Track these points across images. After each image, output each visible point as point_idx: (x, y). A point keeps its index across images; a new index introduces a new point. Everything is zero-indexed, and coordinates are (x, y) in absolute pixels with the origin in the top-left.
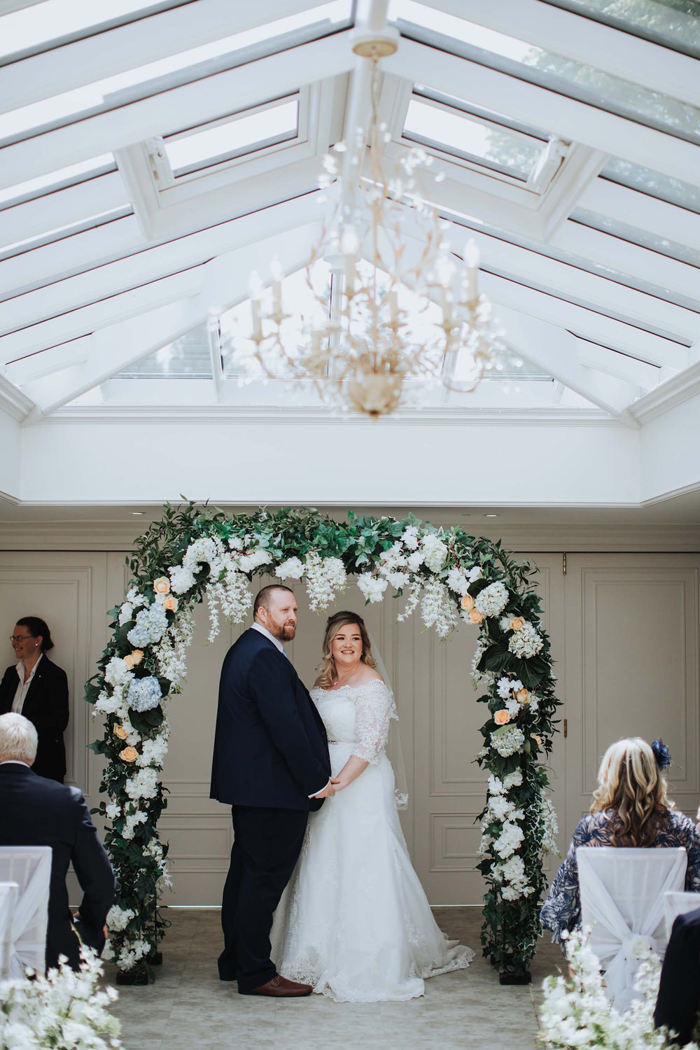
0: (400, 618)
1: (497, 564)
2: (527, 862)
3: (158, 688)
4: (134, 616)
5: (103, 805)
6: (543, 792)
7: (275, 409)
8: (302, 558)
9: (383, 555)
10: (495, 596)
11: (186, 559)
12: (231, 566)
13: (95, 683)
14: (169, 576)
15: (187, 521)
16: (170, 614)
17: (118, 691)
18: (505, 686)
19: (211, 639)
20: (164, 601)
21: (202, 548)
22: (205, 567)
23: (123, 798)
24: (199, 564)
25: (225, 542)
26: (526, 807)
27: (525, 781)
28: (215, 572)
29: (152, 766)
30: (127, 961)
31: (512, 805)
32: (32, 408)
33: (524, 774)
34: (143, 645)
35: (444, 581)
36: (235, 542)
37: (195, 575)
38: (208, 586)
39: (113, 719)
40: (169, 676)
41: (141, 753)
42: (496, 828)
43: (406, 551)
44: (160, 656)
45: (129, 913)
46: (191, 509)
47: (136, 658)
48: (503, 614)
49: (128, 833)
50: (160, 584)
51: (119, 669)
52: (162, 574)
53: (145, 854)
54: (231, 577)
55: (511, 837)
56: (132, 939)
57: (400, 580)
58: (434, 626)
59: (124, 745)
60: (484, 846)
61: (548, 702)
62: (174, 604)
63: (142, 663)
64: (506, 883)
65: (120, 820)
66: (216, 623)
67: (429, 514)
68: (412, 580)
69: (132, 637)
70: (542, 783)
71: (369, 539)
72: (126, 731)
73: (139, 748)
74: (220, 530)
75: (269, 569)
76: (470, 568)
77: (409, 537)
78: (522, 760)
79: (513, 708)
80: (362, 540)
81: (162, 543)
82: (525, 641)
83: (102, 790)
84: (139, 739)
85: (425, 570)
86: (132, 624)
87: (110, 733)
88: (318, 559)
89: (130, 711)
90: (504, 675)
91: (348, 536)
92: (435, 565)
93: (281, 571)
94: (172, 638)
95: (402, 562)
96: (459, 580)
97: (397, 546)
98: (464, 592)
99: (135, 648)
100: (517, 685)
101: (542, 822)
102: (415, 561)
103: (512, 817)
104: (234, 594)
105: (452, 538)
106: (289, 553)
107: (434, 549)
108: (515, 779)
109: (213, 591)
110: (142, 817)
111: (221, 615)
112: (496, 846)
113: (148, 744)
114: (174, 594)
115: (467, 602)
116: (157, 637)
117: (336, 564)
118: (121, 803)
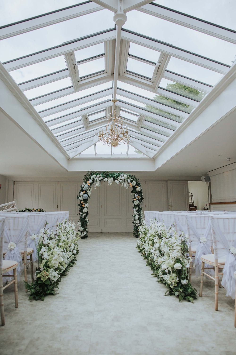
0: (121, 186)
1: (134, 179)
2: (139, 221)
3: (87, 196)
4: (84, 186)
5: (79, 213)
6: (141, 211)
7: (103, 158)
9: (119, 178)
10: (134, 183)
11: (91, 178)
12: (97, 179)
13: (78, 196)
14: (89, 181)
15: (91, 173)
16: (89, 186)
17: (82, 196)
18: (136, 195)
19: (95, 189)
20: (88, 184)
21: (93, 176)
22: (94, 179)
23: (82, 212)
24: (93, 179)
25: (97, 176)
26: (139, 213)
28: (95, 180)
29: (86, 207)
30: (83, 235)
31: (137, 212)
32: (70, 158)
33: (139, 208)
34: (85, 190)
35: (127, 181)
36: (98, 176)
37: (92, 180)
38: (94, 182)
39: (81, 201)
40: (89, 194)
41: (85, 205)
42: (135, 216)
43: (122, 177)
44: (88, 192)
45: (83, 228)
46: (92, 172)
47: (84, 192)
48: (135, 185)
49: (83, 217)
50: (88, 182)
51: (82, 193)
52: (88, 180)
53: (85, 220)
54: (97, 180)
55: (137, 217)
56: (83, 232)
57: (121, 181)
58: (126, 187)
59: (82, 204)
60: (133, 219)
61: (142, 198)
62: (89, 184)
63: (85, 192)
64: (136, 224)
65: (82, 215)
66: (95, 187)
67: (125, 172)
68: (123, 181)
69: (84, 189)
70: (141, 209)
71: (117, 175)
72: (83, 202)
74: (96, 174)
75: (103, 179)
76: (131, 179)
77: (122, 175)
78: (138, 206)
79: (137, 198)
80: (116, 175)
81: (88, 176)
82: (138, 189)
83: (79, 211)
84: (84, 203)
85: (124, 179)
86: (84, 187)
87: (81, 203)
88: (109, 178)
89: (83, 199)
90: (136, 194)
91: (113, 175)
92: (126, 179)
93: (104, 180)
94: (89, 190)
95: (121, 178)
96: (129, 181)
97: (120, 176)
98: (130, 182)
99: (84, 191)
100: (137, 195)
101: (141, 215)
102: (123, 178)
103: (137, 214)
104: (98, 183)
105: (128, 175)
106: (106, 177)
107: (126, 176)
108: (137, 208)
109: (95, 182)
110: (85, 214)
111: (96, 186)
112: (135, 218)
114: (89, 183)
115: (130, 184)
116: (87, 189)
117: (112, 179)
118: (82, 213)
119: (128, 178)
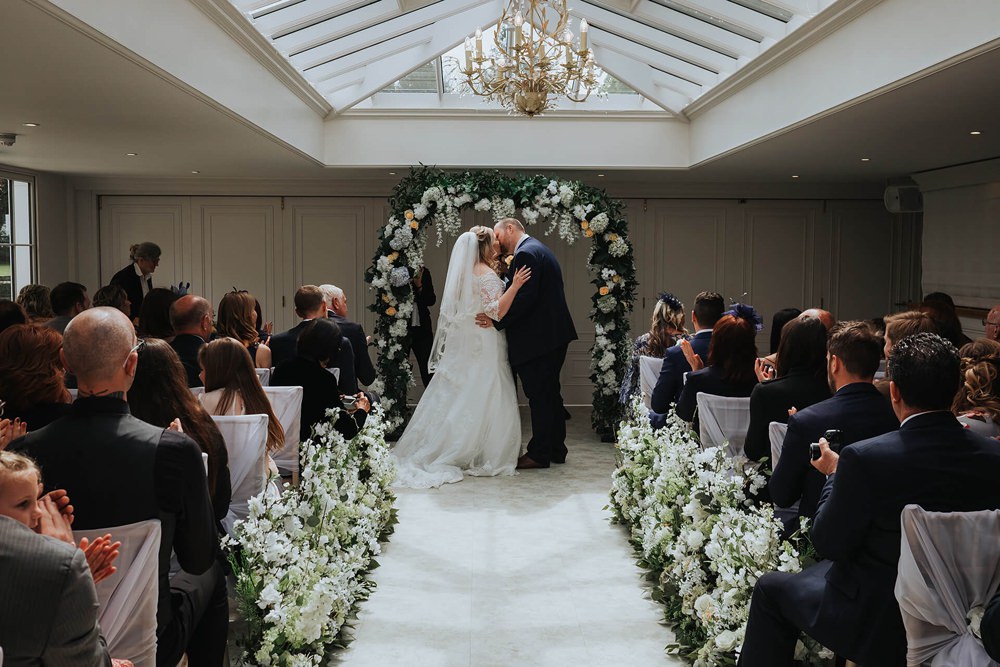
0: (546, 234)
1: (603, 203)
2: (617, 374)
3: (407, 274)
4: (393, 232)
5: (376, 341)
6: (627, 334)
7: (474, 111)
8: (490, 199)
9: (537, 197)
10: (601, 221)
11: (423, 199)
12: (449, 203)
13: (370, 271)
14: (413, 209)
15: (423, 177)
16: (413, 231)
17: (384, 274)
18: (606, 273)
19: (438, 245)
20: (410, 224)
21: (432, 192)
22: (433, 203)
23: (388, 336)
24: (430, 202)
25: (445, 189)
26: (617, 342)
27: (616, 327)
28: (440, 206)
29: (404, 318)
31: (609, 341)
32: (331, 110)
33: (616, 324)
34: (399, 249)
35: (571, 212)
36: (451, 190)
37: (428, 209)
38: (436, 215)
39: (381, 291)
40: (414, 266)
41: (398, 310)
42: (600, 354)
43: (550, 195)
44: (408, 255)
45: (392, 401)
46: (425, 170)
47: (395, 256)
48: (607, 230)
49: (390, 356)
50: (408, 214)
51: (385, 261)
52: (409, 208)
53: (401, 368)
54: (449, 209)
55: (609, 359)
56: (394, 416)
57: (546, 211)
58: (566, 238)
59: (388, 306)
60: (592, 365)
61: (631, 283)
62: (416, 225)
63: (398, 259)
64: (605, 385)
65: (386, 349)
66: (440, 236)
68: (553, 212)
69: (393, 244)
70: (627, 329)
71: (528, 188)
72: (389, 297)
73: (397, 308)
74: (443, 183)
75: (471, 205)
76: (586, 205)
77: (552, 186)
78: (616, 315)
79: (611, 285)
80: (524, 188)
81: (409, 190)
82: (618, 246)
83: (375, 332)
84: (396, 302)
85: (561, 206)
86: (392, 237)
87: (380, 300)
88: (498, 200)
89: (391, 286)
90: (606, 267)
91: (516, 186)
92: (567, 203)
93: (477, 206)
94: (415, 245)
95: (547, 201)
96: (580, 211)
97: (545, 192)
98: (583, 219)
99: (394, 251)
100: (613, 272)
101: (626, 351)
102: (556, 200)
103: (609, 348)
104: (450, 219)
105: (577, 188)
106: (482, 196)
107: (566, 192)
108: (611, 326)
109: (439, 217)
110: (398, 347)
111: (443, 231)
112: (600, 364)
113: (401, 306)
114: (416, 219)
115: (584, 225)
116: (407, 244)
117: (509, 203)
118: (387, 339)
119: (576, 201)
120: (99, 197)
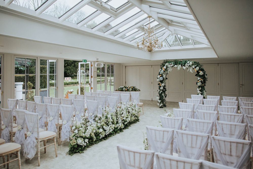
0: (188, 71)
3: (162, 78)
6: (204, 90)
8: (177, 65)
9: (185, 64)
10: (198, 68)
11: (165, 65)
13: (157, 78)
15: (166, 61)
16: (164, 71)
17: (159, 79)
20: (163, 70)
21: (167, 64)
23: (160, 89)
25: (169, 63)
27: (202, 89)
28: (168, 66)
29: (162, 86)
30: (160, 106)
31: (200, 92)
37: (166, 67)
40: (164, 77)
42: (198, 94)
43: (188, 64)
44: (163, 75)
45: (160, 101)
47: (161, 75)
48: (199, 70)
49: (160, 93)
50: (163, 68)
51: (159, 76)
54: (170, 67)
56: (161, 103)
57: (187, 67)
58: (191, 72)
73: (161, 84)
75: (173, 66)
76: (195, 65)
77: (188, 62)
78: (201, 87)
79: (200, 81)
80: (183, 63)
82: (201, 73)
85: (190, 66)
86: (160, 72)
87: (159, 83)
89: (160, 81)
91: (181, 62)
93: (175, 66)
94: (164, 73)
96: (193, 67)
97: (187, 63)
100: (200, 78)
102: (189, 65)
104: (170, 69)
105: (193, 62)
106: (175, 64)
107: (191, 63)
108: (200, 89)
109: (168, 68)
110: (162, 91)
111: (169, 71)
113: (162, 84)
115: (195, 69)
116: (162, 73)
117: (180, 65)
118: (160, 90)
119: (192, 65)
120: (126, 66)
